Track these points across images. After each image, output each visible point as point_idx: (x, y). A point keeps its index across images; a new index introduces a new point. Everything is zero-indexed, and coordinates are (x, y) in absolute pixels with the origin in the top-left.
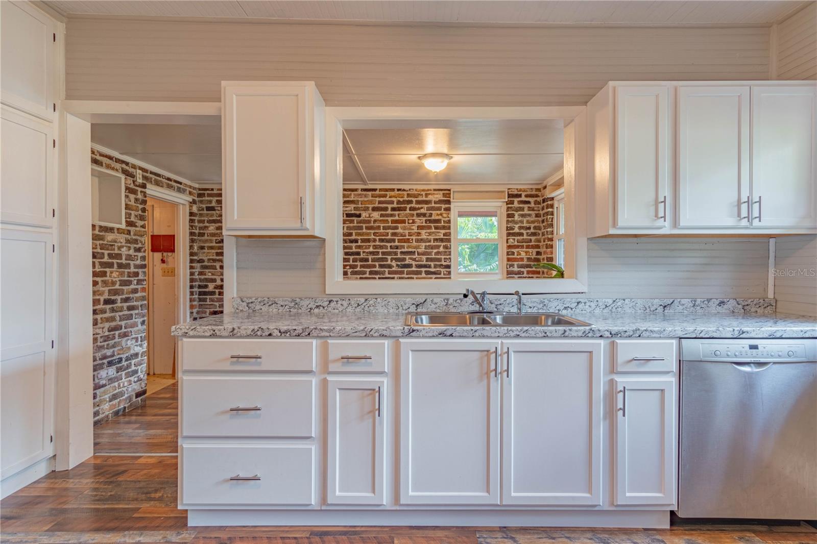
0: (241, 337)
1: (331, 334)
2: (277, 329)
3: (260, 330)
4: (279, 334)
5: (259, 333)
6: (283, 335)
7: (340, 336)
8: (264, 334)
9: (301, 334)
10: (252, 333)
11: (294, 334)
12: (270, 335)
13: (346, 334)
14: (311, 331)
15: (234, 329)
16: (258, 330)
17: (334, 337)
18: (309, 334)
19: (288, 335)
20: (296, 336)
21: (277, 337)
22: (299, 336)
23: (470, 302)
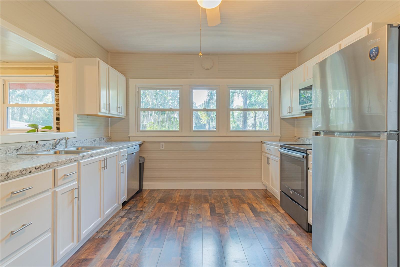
0: (13, 178)
1: (58, 164)
2: (34, 167)
3: (25, 170)
4: (35, 170)
5: (24, 173)
6: (37, 170)
7: (61, 165)
8: (27, 172)
9: (46, 167)
10: (20, 174)
11: (43, 168)
12: (30, 172)
13: (63, 163)
14: (50, 165)
15: (8, 173)
16: (24, 171)
17: (59, 165)
18: (49, 167)
19: (39, 170)
20: (43, 169)
21: (34, 172)
22: (45, 169)
23: (42, 145)
